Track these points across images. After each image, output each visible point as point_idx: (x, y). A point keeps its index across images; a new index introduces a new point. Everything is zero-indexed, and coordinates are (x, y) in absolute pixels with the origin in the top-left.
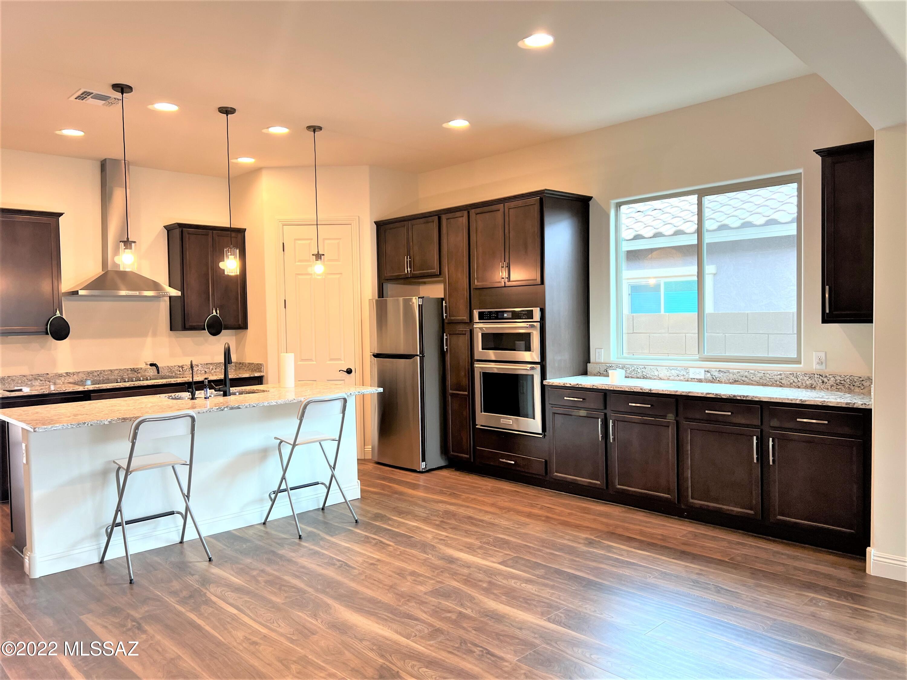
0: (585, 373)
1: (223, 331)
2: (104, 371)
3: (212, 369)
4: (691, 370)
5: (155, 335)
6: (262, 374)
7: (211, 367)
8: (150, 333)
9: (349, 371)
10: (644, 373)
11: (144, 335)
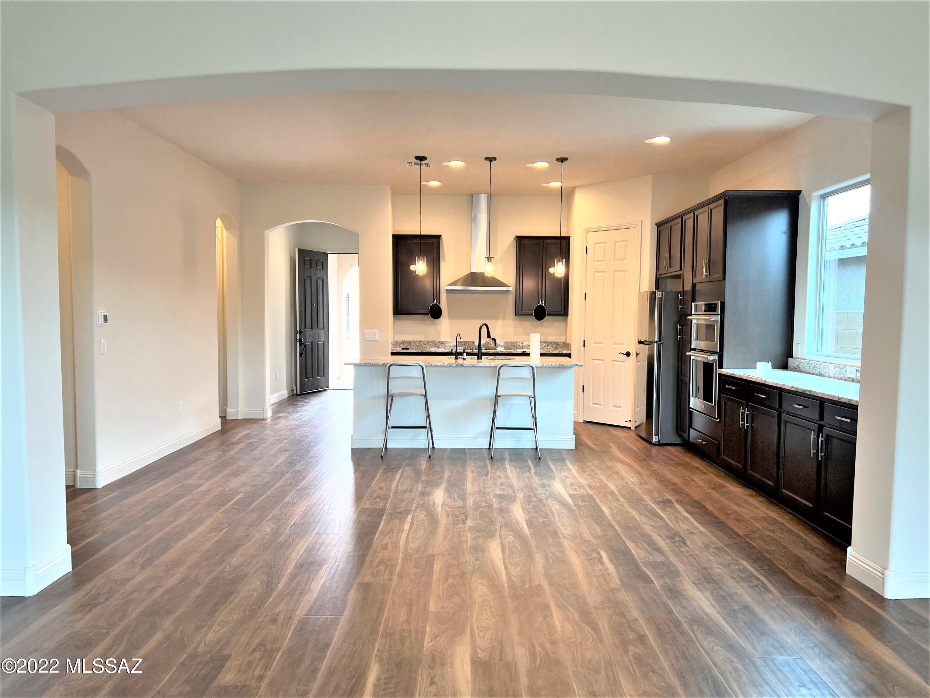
0: (785, 366)
1: (546, 317)
2: (468, 342)
3: (545, 346)
4: (848, 369)
5: (504, 318)
6: (569, 352)
7: (544, 345)
8: (501, 316)
9: (628, 354)
10: (820, 370)
11: (497, 318)
